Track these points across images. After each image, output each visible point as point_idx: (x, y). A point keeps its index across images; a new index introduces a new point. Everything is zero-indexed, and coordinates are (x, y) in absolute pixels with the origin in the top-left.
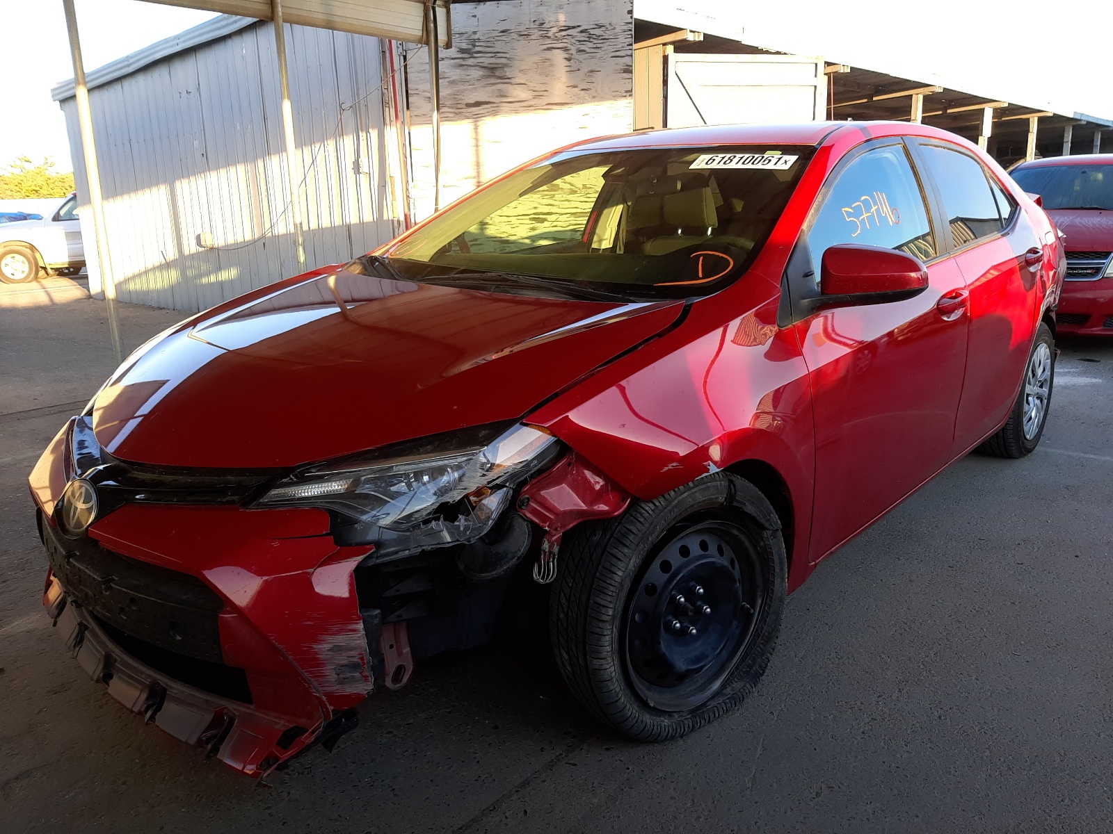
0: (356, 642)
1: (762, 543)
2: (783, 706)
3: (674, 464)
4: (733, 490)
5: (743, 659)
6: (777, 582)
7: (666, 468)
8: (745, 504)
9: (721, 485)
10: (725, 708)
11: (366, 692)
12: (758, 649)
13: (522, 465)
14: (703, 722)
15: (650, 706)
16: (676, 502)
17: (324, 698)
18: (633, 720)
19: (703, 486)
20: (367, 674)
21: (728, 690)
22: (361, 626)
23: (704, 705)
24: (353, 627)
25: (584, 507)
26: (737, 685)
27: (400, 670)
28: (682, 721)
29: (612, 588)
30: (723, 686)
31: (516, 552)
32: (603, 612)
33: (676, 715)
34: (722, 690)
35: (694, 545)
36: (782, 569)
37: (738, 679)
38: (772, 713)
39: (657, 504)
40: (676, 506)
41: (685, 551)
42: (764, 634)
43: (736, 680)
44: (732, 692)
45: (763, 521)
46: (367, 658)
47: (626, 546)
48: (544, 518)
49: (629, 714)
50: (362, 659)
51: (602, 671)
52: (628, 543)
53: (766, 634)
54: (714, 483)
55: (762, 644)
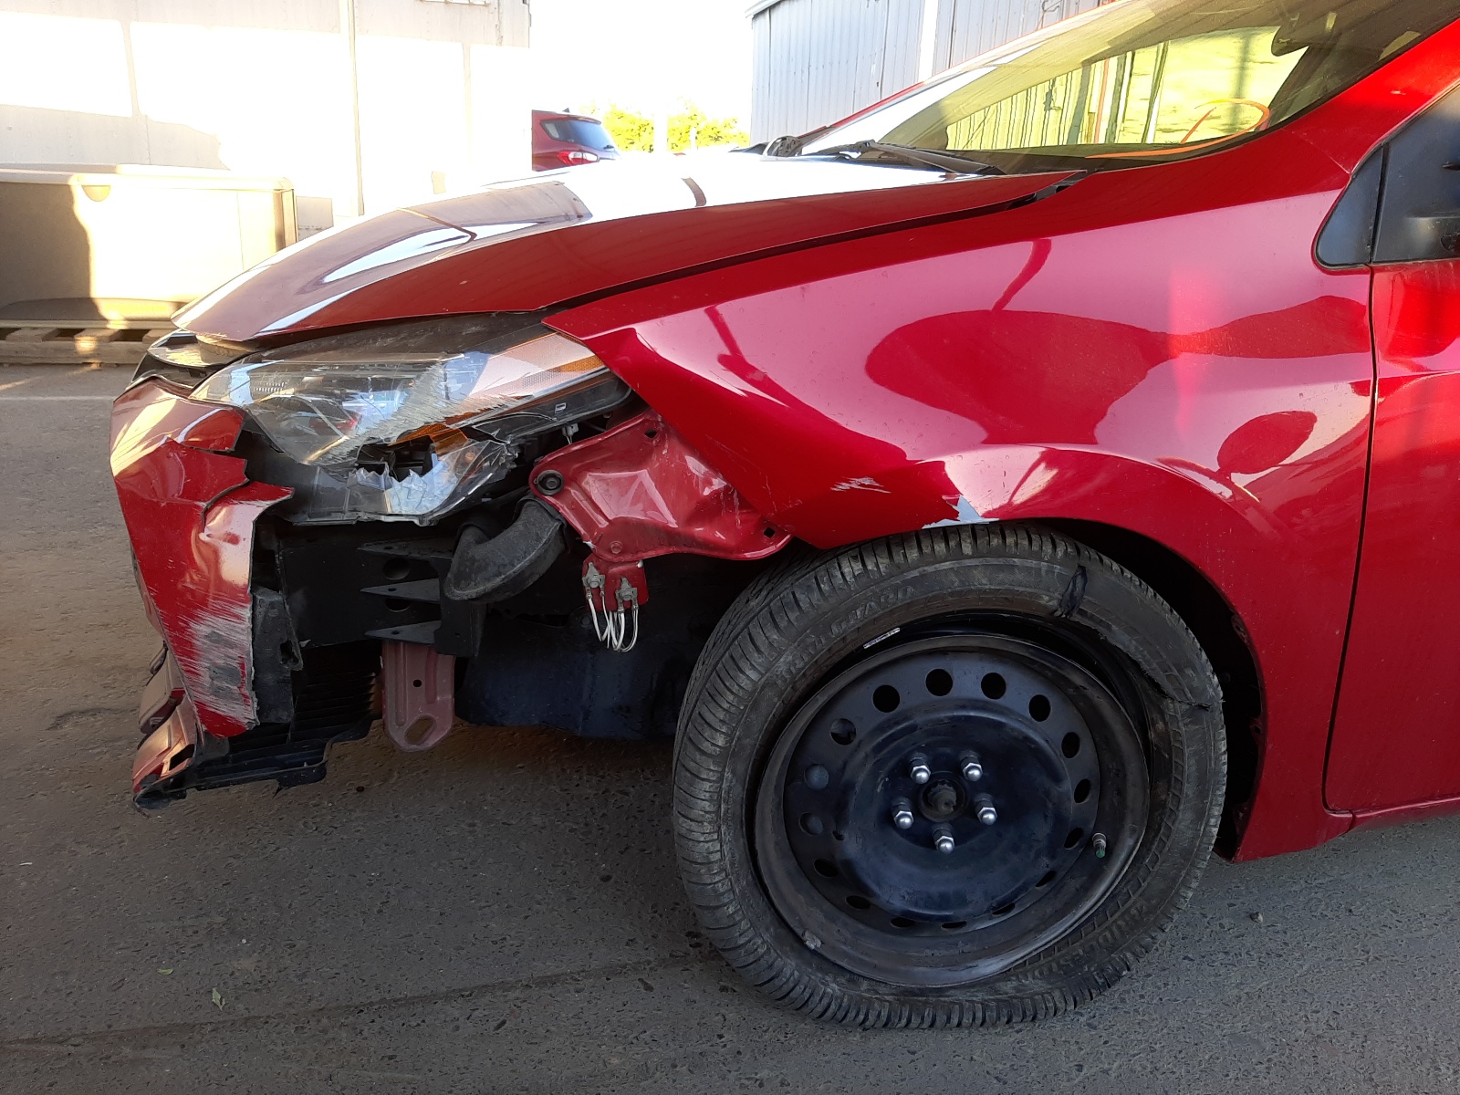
0: (238, 636)
1: (1160, 725)
2: (1116, 1065)
3: (867, 481)
4: (1078, 589)
5: (1066, 941)
6: (1185, 818)
7: (845, 486)
8: (1109, 627)
9: (1050, 571)
10: (979, 1015)
11: (247, 721)
12: (1108, 934)
13: (521, 402)
14: (915, 1021)
15: (806, 947)
16: (915, 573)
17: (196, 709)
18: (748, 953)
19: (1001, 561)
20: (247, 692)
21: (1008, 987)
22: (247, 613)
23: (940, 992)
24: (238, 611)
25: (673, 524)
26: (1034, 984)
27: (425, 724)
28: (869, 1000)
29: (731, 698)
30: (1005, 974)
31: (505, 566)
32: (706, 735)
33: (865, 985)
34: (998, 980)
35: (968, 678)
36: (1203, 794)
37: (1041, 973)
38: (1080, 1068)
39: (870, 568)
40: (913, 582)
41: (940, 683)
42: (1128, 911)
43: (1037, 973)
44: (1012, 993)
45: (1160, 678)
46: (250, 668)
47: (776, 625)
48: (589, 524)
49: (742, 941)
50: (242, 666)
51: (691, 843)
52: (783, 624)
53: (1133, 911)
54: (1032, 563)
55: (1119, 927)
